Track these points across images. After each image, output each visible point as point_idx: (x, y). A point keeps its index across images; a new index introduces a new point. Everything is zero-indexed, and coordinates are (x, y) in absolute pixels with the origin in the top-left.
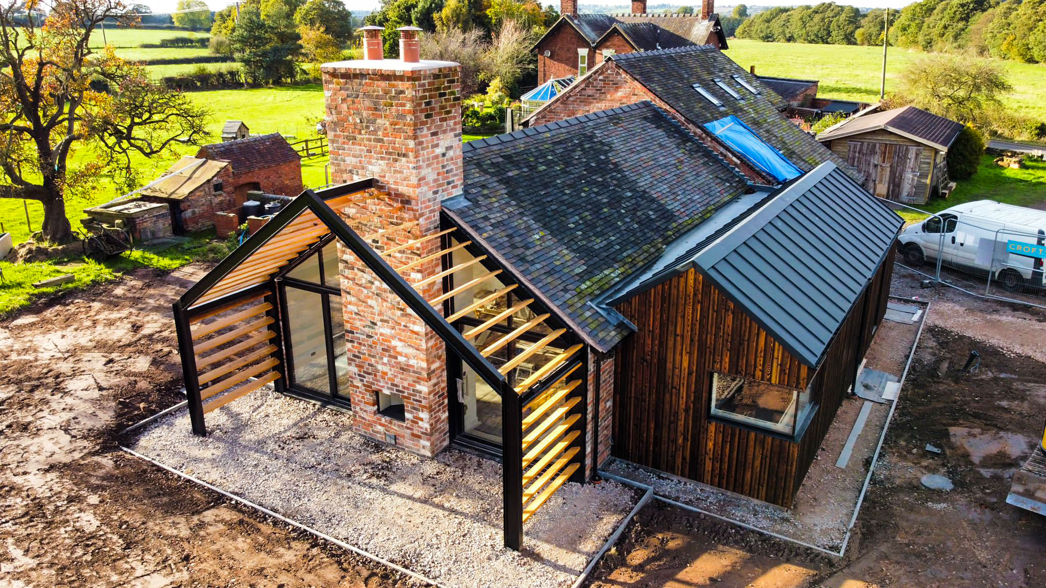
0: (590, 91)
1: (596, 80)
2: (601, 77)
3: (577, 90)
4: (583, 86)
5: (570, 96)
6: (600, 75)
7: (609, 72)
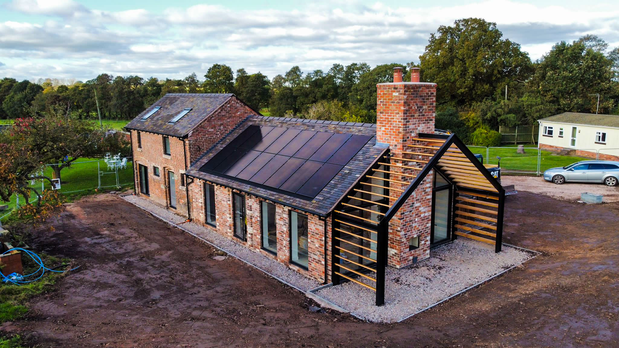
0: (223, 113)
1: (226, 107)
2: (229, 105)
3: (217, 113)
4: (220, 110)
5: (213, 117)
6: (228, 104)
7: (233, 102)
